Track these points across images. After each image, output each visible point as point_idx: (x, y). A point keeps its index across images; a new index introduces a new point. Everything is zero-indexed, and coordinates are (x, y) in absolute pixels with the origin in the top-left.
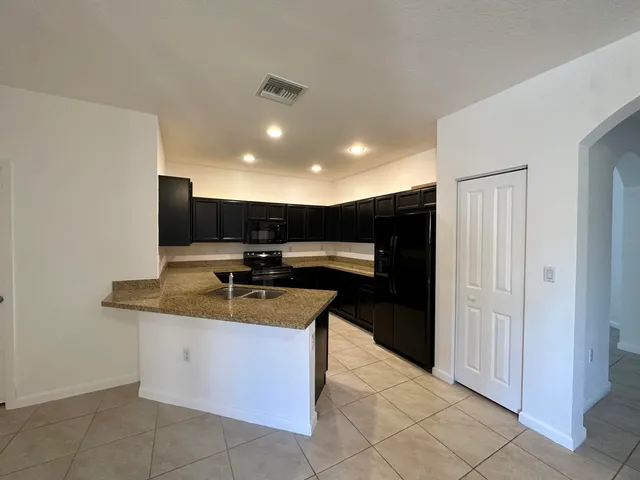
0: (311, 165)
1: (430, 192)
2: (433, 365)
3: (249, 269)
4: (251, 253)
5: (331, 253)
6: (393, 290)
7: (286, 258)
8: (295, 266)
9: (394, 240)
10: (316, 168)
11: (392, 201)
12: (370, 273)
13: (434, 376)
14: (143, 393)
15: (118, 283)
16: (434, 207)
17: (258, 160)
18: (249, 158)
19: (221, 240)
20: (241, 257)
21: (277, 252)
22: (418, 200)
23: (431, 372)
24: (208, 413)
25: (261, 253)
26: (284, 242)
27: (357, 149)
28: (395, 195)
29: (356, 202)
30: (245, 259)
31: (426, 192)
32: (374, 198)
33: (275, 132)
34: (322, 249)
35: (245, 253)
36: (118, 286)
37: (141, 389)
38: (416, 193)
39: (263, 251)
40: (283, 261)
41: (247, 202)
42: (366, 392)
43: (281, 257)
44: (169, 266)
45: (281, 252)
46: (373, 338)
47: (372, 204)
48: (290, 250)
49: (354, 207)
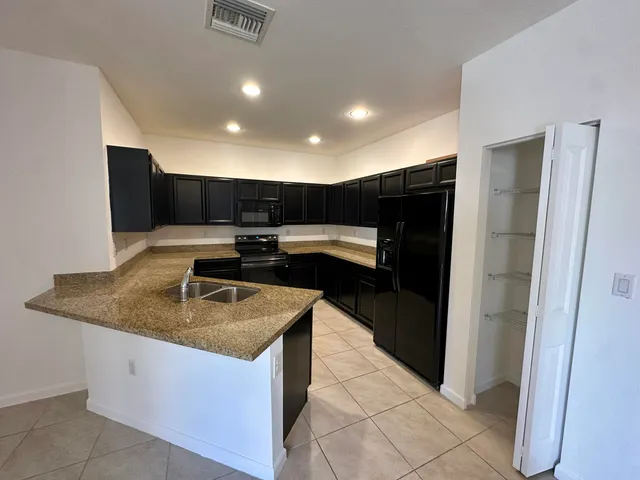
0: (308, 135)
1: (448, 166)
2: (441, 382)
3: (238, 255)
4: (242, 236)
5: (334, 238)
6: (396, 283)
7: (283, 243)
8: (291, 252)
9: (400, 225)
10: (315, 140)
11: (401, 177)
12: (372, 263)
13: (442, 396)
14: (92, 404)
15: (61, 276)
16: (453, 186)
17: (244, 130)
18: (233, 127)
19: (206, 223)
20: (232, 241)
21: (273, 236)
22: (433, 175)
23: (439, 390)
24: (157, 439)
25: (254, 237)
27: (359, 113)
28: (405, 170)
29: (360, 180)
30: (236, 244)
31: (443, 166)
32: (381, 175)
33: (251, 90)
34: (324, 233)
35: (237, 237)
36: (61, 280)
37: (89, 401)
38: (432, 168)
39: (257, 235)
40: (280, 246)
41: (236, 180)
42: (355, 416)
43: (276, 242)
44: (152, 251)
45: (277, 236)
46: (372, 337)
47: (378, 182)
48: (288, 234)
49: (358, 185)
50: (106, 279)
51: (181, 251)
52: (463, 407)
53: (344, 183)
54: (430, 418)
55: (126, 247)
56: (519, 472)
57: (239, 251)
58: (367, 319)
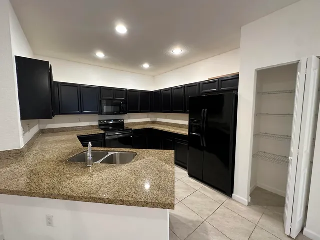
0: (142, 63)
2: (232, 192)
3: (103, 132)
4: (104, 121)
5: (154, 120)
6: (203, 143)
7: (127, 124)
8: (134, 128)
9: (205, 111)
10: (146, 66)
11: (198, 87)
12: (186, 132)
13: (234, 200)
17: (107, 57)
18: (100, 55)
19: (82, 113)
20: (97, 123)
21: (121, 120)
22: (217, 86)
23: (231, 197)
25: (111, 121)
26: (125, 113)
27: (177, 51)
29: (171, 88)
30: (100, 125)
32: (184, 85)
34: (148, 118)
35: (100, 121)
39: (112, 119)
40: (125, 125)
41: (100, 87)
42: (198, 222)
43: (123, 123)
44: (43, 132)
45: (123, 120)
46: (187, 173)
47: (183, 90)
48: (129, 118)
49: (170, 91)
50: (17, 155)
51: (64, 131)
52: (247, 204)
53: (161, 90)
54: (235, 215)
55: (29, 130)
56: (290, 237)
57: (103, 129)
58: (184, 163)
